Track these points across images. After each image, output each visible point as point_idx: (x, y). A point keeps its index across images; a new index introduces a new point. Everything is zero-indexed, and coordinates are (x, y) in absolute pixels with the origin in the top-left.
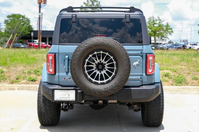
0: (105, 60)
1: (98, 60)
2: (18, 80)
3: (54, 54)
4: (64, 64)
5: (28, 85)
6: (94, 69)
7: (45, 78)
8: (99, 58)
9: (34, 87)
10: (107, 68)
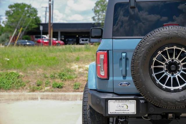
0: (180, 58)
1: (169, 58)
2: (40, 87)
3: (106, 52)
4: (121, 65)
5: (54, 93)
6: (164, 71)
7: (93, 84)
8: (171, 56)
9: (62, 95)
10: (183, 68)
